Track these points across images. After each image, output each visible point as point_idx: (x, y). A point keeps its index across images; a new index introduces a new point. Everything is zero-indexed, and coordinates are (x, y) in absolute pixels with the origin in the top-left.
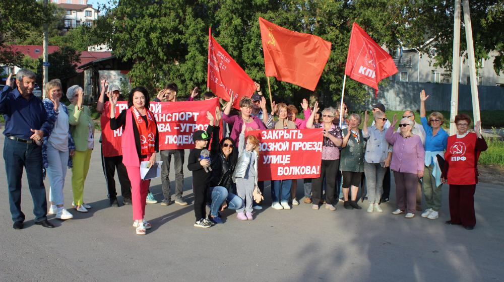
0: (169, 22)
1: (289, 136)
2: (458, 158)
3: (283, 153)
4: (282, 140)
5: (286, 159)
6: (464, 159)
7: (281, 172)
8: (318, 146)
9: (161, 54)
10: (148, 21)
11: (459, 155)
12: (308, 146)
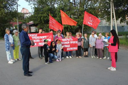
0: (45, 15)
1: (69, 40)
3: (68, 44)
4: (67, 41)
5: (69, 46)
7: (68, 49)
8: (77, 42)
9: (43, 22)
10: (40, 15)
12: (74, 42)
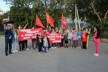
0: (22, 14)
1: (55, 35)
2: (84, 37)
4: (54, 35)
5: (55, 39)
6: (85, 37)
7: (54, 42)
8: (61, 37)
9: (20, 20)
10: (18, 14)
11: (84, 36)
